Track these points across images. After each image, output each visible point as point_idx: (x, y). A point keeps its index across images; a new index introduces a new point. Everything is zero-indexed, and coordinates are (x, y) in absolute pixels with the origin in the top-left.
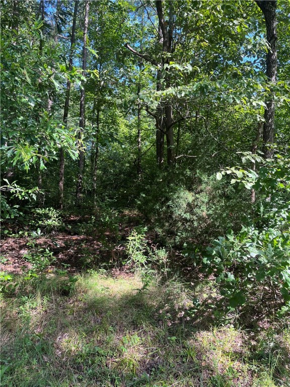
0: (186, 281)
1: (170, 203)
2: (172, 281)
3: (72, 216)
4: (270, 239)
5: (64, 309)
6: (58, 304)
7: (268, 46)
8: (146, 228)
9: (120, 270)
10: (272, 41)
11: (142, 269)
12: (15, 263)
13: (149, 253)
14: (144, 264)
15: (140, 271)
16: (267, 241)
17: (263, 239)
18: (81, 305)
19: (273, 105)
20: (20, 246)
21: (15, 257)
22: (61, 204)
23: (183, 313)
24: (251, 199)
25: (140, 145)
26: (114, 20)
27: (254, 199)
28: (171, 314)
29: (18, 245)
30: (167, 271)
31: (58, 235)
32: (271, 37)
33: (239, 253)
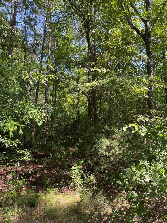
0: (107, 196)
1: (96, 146)
2: (99, 196)
3: (39, 152)
4: (157, 169)
5: (31, 216)
6: (28, 212)
7: (147, 58)
8: (82, 161)
9: (67, 188)
10: (149, 55)
11: (80, 188)
12: (3, 184)
13: (84, 177)
14: (81, 185)
15: (79, 189)
16: (156, 171)
17: (153, 170)
18: (42, 213)
19: (152, 89)
20: (7, 172)
21: (3, 180)
22: (33, 145)
23: (106, 218)
24: (144, 142)
25: (79, 109)
26: (65, 44)
27: (146, 142)
28: (98, 219)
29: (5, 172)
30: (96, 189)
31: (30, 165)
32: (149, 53)
33: (139, 179)
